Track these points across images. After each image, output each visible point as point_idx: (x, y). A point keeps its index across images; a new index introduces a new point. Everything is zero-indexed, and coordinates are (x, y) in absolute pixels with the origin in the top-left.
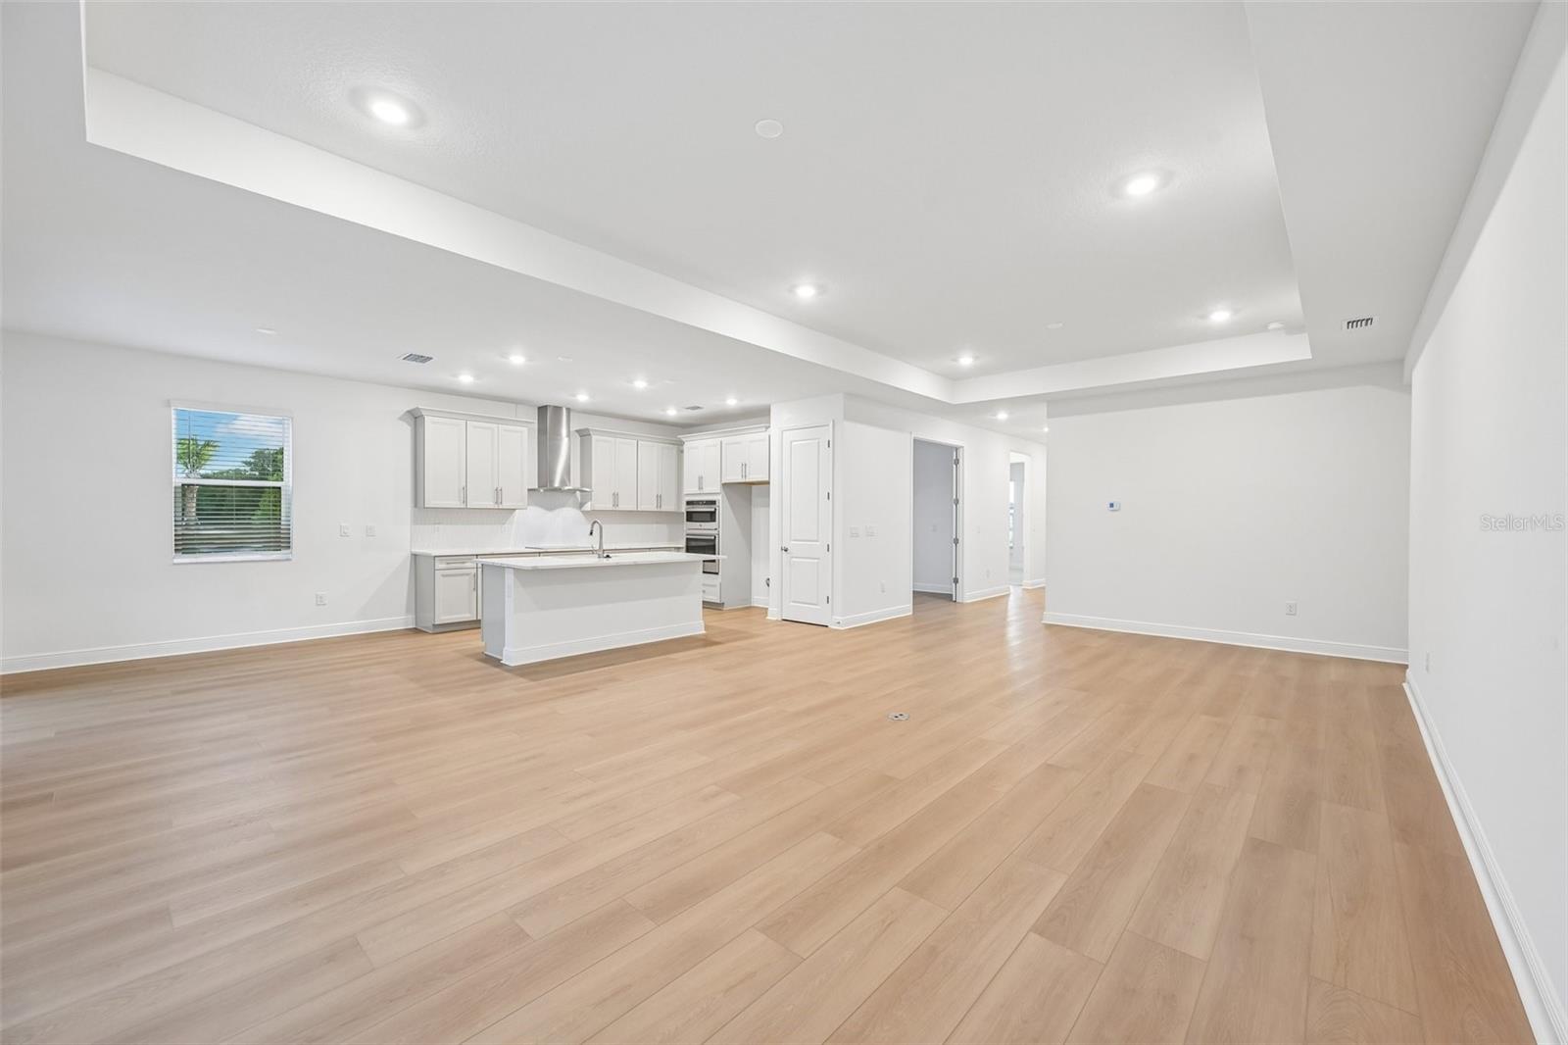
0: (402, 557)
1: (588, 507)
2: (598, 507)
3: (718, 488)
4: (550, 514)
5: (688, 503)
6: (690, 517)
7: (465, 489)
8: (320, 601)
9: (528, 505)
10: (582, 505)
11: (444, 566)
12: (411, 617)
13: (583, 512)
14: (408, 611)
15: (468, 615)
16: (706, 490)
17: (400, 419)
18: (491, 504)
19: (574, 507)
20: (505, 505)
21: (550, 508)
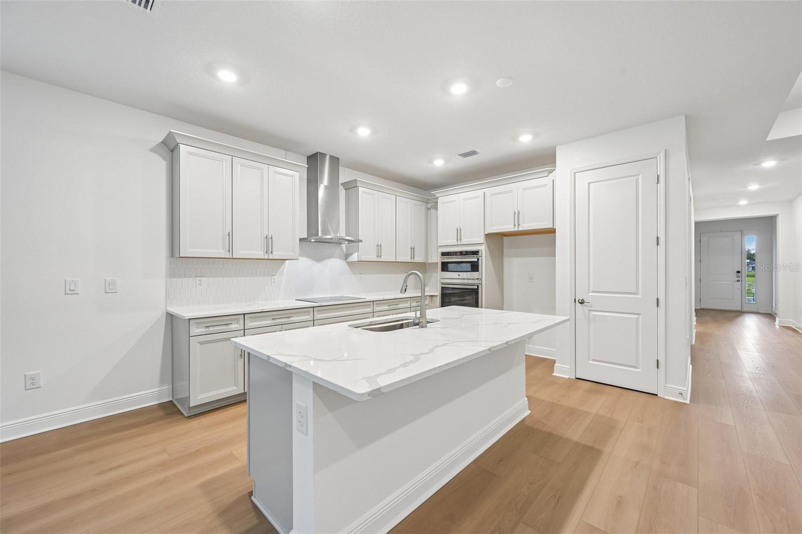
0: (156, 315)
1: (354, 257)
2: (365, 258)
3: (482, 239)
4: (319, 265)
5: (443, 254)
6: (445, 267)
7: (230, 235)
8: (31, 383)
9: (301, 255)
10: (347, 256)
11: (202, 330)
12: (166, 387)
13: (348, 263)
14: (162, 382)
15: (234, 388)
16: (464, 241)
17: (153, 150)
18: (260, 254)
19: (340, 258)
20: (276, 255)
21: (319, 259)
